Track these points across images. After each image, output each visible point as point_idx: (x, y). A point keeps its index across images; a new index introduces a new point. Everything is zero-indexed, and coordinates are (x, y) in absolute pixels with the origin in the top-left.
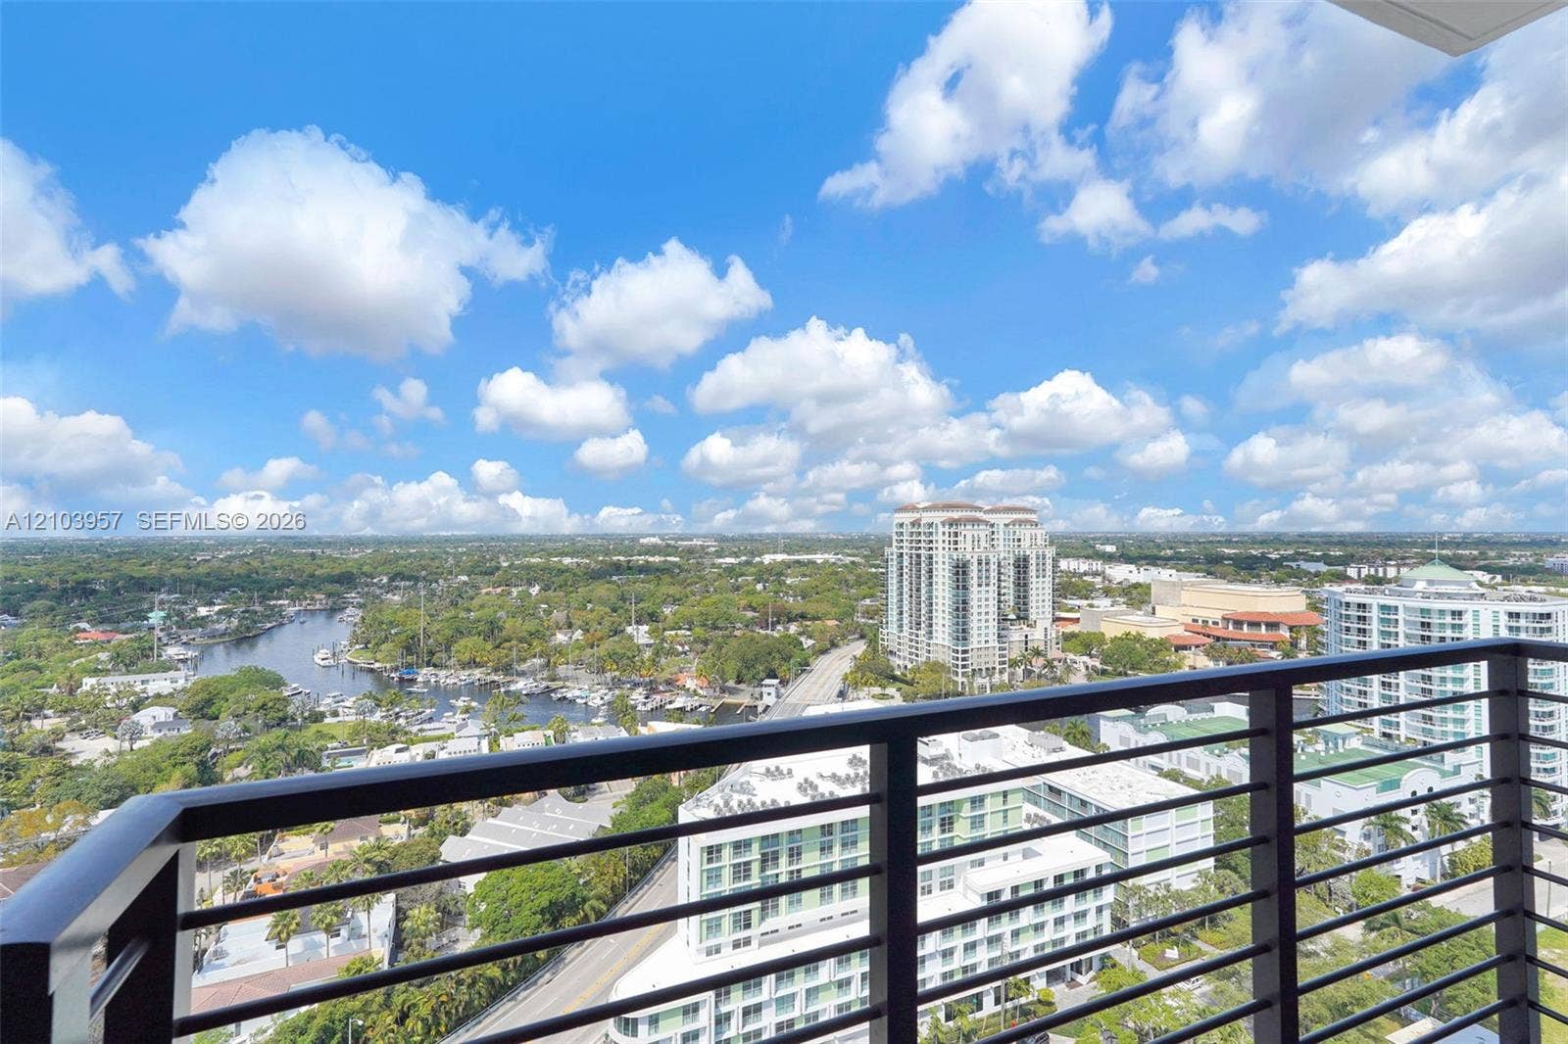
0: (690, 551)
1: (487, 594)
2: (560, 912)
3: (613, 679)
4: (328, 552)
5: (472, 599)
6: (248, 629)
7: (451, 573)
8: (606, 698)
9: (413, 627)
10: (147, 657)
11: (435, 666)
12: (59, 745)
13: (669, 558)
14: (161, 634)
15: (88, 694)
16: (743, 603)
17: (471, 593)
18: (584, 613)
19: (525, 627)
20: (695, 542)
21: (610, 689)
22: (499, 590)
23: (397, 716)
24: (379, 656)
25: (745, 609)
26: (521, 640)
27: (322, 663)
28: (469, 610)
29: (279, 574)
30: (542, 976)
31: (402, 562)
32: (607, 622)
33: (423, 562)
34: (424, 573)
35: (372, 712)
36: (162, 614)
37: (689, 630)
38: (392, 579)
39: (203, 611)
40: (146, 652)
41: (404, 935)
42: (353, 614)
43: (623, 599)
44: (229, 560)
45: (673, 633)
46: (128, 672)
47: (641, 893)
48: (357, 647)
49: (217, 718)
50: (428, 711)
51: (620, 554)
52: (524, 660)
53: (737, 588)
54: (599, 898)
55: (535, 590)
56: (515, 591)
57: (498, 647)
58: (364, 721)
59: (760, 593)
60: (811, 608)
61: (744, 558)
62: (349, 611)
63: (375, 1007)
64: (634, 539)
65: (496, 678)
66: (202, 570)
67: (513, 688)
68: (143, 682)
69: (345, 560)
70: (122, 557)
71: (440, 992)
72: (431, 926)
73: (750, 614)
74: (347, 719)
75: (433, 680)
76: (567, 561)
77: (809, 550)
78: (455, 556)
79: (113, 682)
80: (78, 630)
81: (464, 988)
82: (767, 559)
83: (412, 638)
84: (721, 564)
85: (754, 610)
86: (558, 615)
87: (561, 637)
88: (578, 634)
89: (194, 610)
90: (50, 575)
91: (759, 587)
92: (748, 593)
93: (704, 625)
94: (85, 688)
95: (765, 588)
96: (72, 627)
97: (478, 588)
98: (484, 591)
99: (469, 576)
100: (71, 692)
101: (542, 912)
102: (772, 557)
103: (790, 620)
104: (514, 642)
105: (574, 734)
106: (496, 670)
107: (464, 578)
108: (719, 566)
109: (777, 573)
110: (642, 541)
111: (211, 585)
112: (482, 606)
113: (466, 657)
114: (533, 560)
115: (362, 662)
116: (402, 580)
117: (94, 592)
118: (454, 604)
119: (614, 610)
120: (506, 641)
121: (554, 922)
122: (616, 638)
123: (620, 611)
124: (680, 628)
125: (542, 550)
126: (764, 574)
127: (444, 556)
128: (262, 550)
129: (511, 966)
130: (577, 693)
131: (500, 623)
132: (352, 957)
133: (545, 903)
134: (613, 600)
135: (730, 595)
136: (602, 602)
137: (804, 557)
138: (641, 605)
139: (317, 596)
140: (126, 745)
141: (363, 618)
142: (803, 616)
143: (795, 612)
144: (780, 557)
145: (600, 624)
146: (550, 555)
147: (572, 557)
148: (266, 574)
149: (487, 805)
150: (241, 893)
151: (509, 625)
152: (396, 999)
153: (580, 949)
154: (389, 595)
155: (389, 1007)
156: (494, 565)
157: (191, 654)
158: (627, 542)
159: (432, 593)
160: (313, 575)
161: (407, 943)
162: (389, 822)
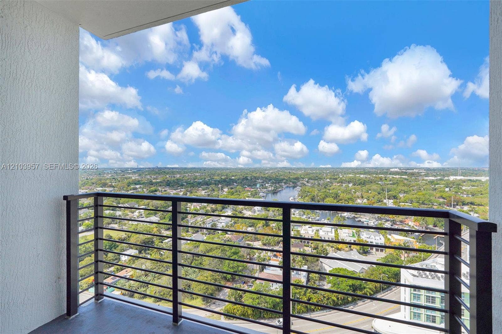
0: (413, 174)
1: (335, 185)
2: (356, 288)
3: (378, 217)
4: (293, 171)
5: (331, 186)
6: (276, 190)
7: (325, 178)
8: (375, 223)
9: (314, 193)
10: (257, 195)
12: (243, 212)
13: (402, 176)
14: (259, 190)
16: (438, 195)
17: (330, 185)
18: (367, 194)
19: (347, 196)
20: (415, 170)
21: (377, 220)
22: (339, 184)
23: (309, 218)
24: (305, 200)
25: (439, 198)
26: (345, 201)
27: (291, 201)
28: (330, 190)
29: (282, 177)
30: (350, 306)
31: (311, 175)
32: (376, 197)
33: (317, 175)
34: (317, 178)
35: (303, 215)
36: (259, 185)
37: (411, 203)
38: (309, 179)
39: (267, 185)
40: (256, 194)
41: (310, 278)
42: (298, 188)
43: (383, 190)
44: (272, 173)
45: (403, 204)
46: (254, 198)
47: (387, 293)
48: (300, 197)
49: (269, 211)
50: (317, 218)
51: (382, 174)
53: (435, 189)
54: (370, 289)
55: (350, 185)
56: (344, 185)
57: (338, 202)
58: (301, 218)
59: (447, 192)
60: (476, 200)
61: (439, 178)
62: (298, 187)
63: (302, 294)
64: (388, 169)
66: (266, 175)
67: (343, 215)
69: (297, 174)
70: (253, 171)
71: (319, 298)
72: (317, 278)
73: (441, 200)
74: (297, 216)
76: (362, 176)
77: (476, 175)
78: (326, 173)
79: (251, 199)
80: (245, 187)
81: (325, 299)
82: (452, 178)
83: (313, 196)
84: (427, 179)
85: (444, 198)
86: (358, 194)
87: (359, 201)
88: (365, 201)
89: (265, 185)
90: (241, 175)
91: (447, 189)
92: (441, 191)
93: (418, 202)
95: (450, 190)
96: (244, 187)
97: (332, 183)
98: (334, 184)
99: (330, 179)
101: (350, 286)
102: (455, 177)
103: (464, 204)
104: (343, 201)
105: (362, 233)
107: (328, 180)
108: (426, 180)
109: (458, 185)
110: (391, 170)
111: (267, 179)
112: (334, 189)
114: (350, 175)
115: (301, 202)
116: (311, 180)
117: (248, 179)
118: (325, 188)
119: (379, 194)
120: (340, 200)
121: (354, 291)
122: (380, 203)
123: (381, 194)
124: (407, 202)
125: (353, 172)
126: (448, 185)
127: (323, 173)
128: (279, 171)
129: (340, 299)
130: (365, 220)
131: (339, 194)
132: (296, 279)
133: (351, 284)
134: (379, 190)
135: (431, 192)
136: (374, 190)
137: (475, 178)
138: (389, 193)
139: (290, 183)
140: (253, 214)
141: (301, 190)
142: (472, 204)
143: (467, 201)
144: (459, 178)
145: (374, 198)
146: (356, 174)
147: (364, 175)
148: (279, 177)
149: (333, 249)
150: (273, 254)
151: (342, 195)
152: (307, 294)
153: (363, 303)
154: (308, 184)
155: (306, 295)
156: (337, 177)
157: (265, 195)
158: (385, 170)
159: (319, 184)
160: (289, 178)
161: (311, 280)
162: (306, 246)
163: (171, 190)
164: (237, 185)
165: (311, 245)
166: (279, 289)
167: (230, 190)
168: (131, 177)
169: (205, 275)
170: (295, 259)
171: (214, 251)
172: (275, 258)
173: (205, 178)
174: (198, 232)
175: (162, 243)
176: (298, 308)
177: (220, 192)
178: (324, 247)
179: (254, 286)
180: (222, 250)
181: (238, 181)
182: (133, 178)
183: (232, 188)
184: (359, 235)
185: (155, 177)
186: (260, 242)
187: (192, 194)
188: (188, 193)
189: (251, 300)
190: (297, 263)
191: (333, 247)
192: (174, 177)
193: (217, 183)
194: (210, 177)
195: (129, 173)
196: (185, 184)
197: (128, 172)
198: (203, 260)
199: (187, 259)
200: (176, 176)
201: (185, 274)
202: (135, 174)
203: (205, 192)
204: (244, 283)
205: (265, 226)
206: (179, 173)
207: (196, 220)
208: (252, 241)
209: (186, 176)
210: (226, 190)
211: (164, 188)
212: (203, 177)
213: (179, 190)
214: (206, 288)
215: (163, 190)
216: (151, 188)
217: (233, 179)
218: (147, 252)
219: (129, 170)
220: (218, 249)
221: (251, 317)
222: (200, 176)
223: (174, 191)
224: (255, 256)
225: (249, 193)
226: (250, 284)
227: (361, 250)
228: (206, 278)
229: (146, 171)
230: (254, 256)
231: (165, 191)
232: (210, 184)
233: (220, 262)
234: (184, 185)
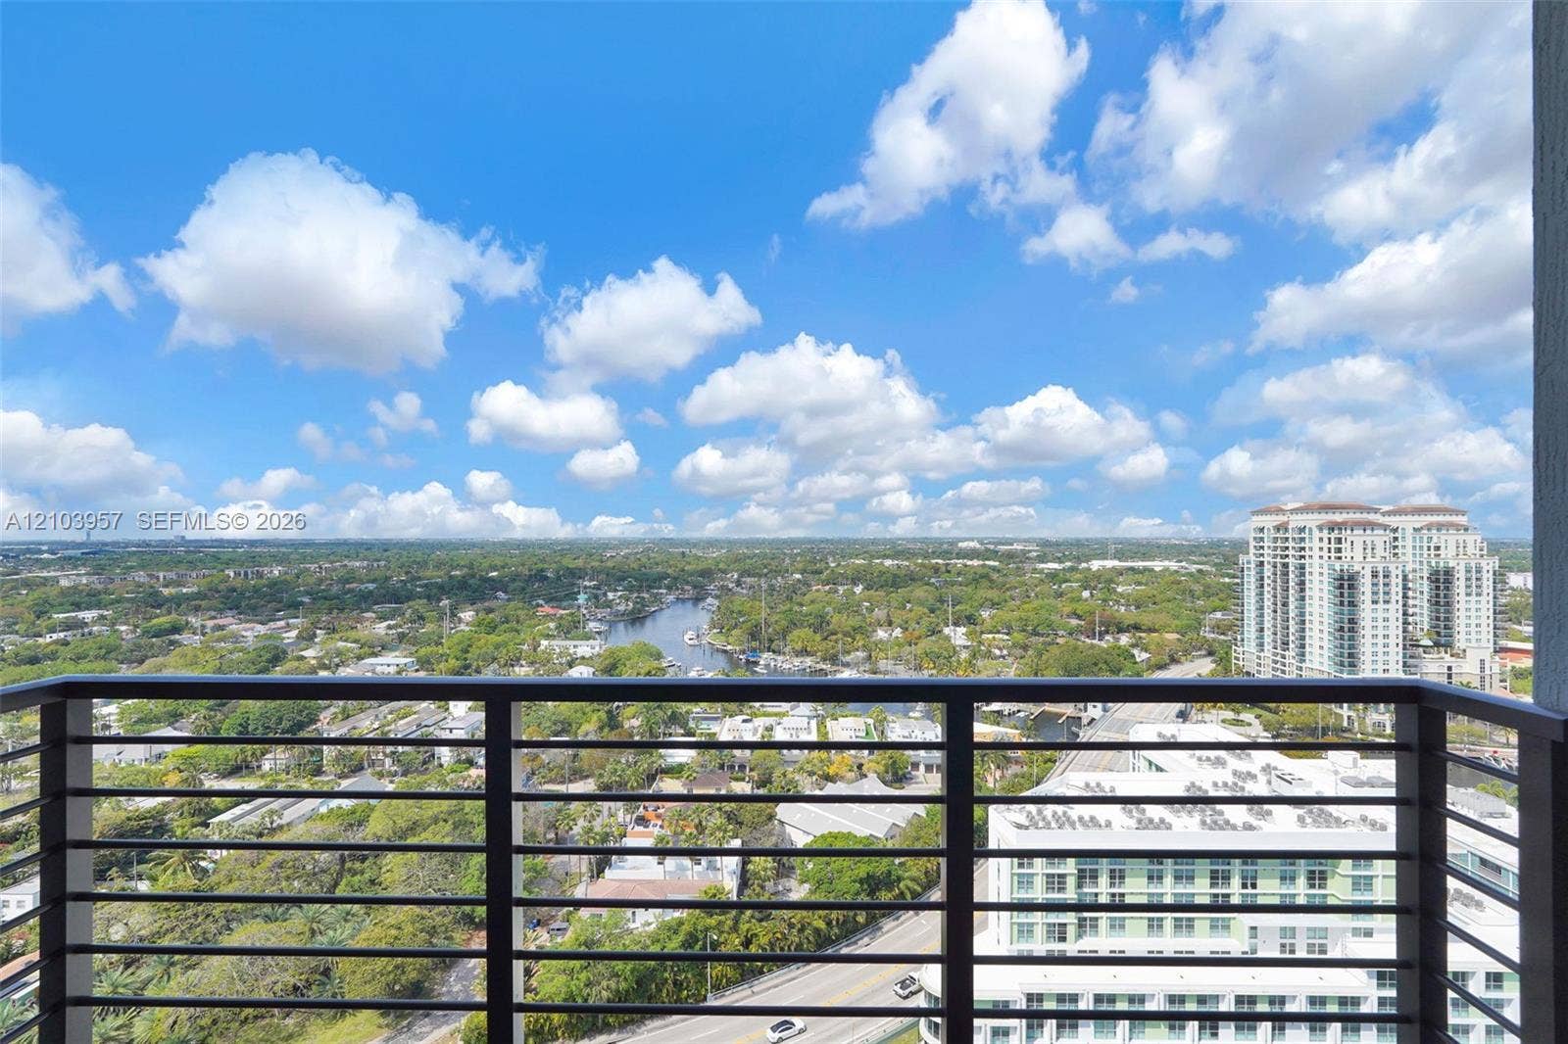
0: (1010, 556)
1: (818, 591)
2: (877, 885)
4: (694, 551)
5: (805, 594)
6: (640, 612)
7: (787, 571)
9: (757, 617)
10: (577, 628)
11: (774, 652)
13: (987, 562)
14: (585, 612)
15: (544, 652)
16: (1067, 610)
17: (804, 589)
18: (903, 613)
19: (850, 622)
20: (1015, 546)
22: (827, 588)
24: (731, 640)
25: (1068, 616)
26: (846, 634)
27: (690, 642)
28: (802, 605)
29: (660, 569)
30: (862, 938)
31: (749, 561)
32: (925, 622)
33: (765, 561)
34: (765, 570)
36: (586, 596)
37: (1007, 634)
38: (741, 576)
39: (611, 596)
40: (576, 625)
41: (748, 875)
42: (711, 604)
43: (942, 601)
44: (626, 557)
45: (990, 636)
46: (566, 638)
48: (715, 631)
51: (938, 557)
52: (849, 653)
53: (1061, 595)
54: (913, 879)
55: (859, 589)
56: (841, 589)
57: (826, 639)
59: (1086, 600)
60: (1145, 619)
61: (1068, 564)
62: (709, 600)
63: (726, 928)
64: (953, 543)
65: (824, 667)
66: (610, 564)
67: (838, 676)
68: (575, 647)
69: (706, 558)
70: (563, 553)
71: (776, 930)
72: (769, 873)
73: (1074, 622)
75: (772, 664)
76: (888, 563)
77: (1145, 557)
78: (791, 556)
79: (558, 644)
80: (538, 605)
81: (795, 931)
82: (1096, 565)
83: (756, 626)
84: (1043, 569)
85: (1079, 617)
86: (880, 614)
87: (881, 634)
88: (898, 632)
89: (605, 594)
90: (523, 565)
91: (1086, 594)
92: (1072, 600)
93: (1024, 631)
94: (542, 647)
95: (1092, 595)
96: (534, 603)
97: (809, 586)
98: (814, 588)
99: (802, 574)
100: (535, 650)
101: (861, 881)
102: (1101, 563)
103: (1121, 630)
104: (840, 636)
105: (891, 725)
106: (824, 660)
107: (798, 576)
108: (1041, 571)
109: (1107, 580)
110: (960, 544)
111: (616, 576)
112: (812, 602)
113: (799, 646)
114: (857, 562)
115: (718, 644)
116: (749, 576)
117: (546, 578)
118: (789, 599)
119: (932, 611)
120: (833, 634)
121: (872, 893)
122: (933, 638)
123: (938, 612)
124: (999, 632)
125: (866, 552)
126: (1090, 581)
127: (782, 556)
128: (649, 549)
129: (834, 923)
131: (828, 618)
132: (709, 884)
133: (863, 875)
134: (931, 601)
135: (1052, 601)
136: (921, 604)
137: (1140, 564)
138: (957, 608)
139: (686, 587)
141: (719, 607)
142: (1137, 627)
143: (1127, 622)
144: (1110, 563)
145: (918, 623)
146: (873, 557)
147: (893, 559)
148: (651, 568)
149: (814, 778)
150: (635, 816)
151: (836, 620)
152: (741, 926)
153: (896, 923)
154: (739, 589)
155: (737, 931)
156: (823, 565)
157: (603, 628)
158: (945, 546)
159: (772, 588)
160: (683, 570)
161: (750, 882)
162: (737, 780)
163: (248, 625)
164: (509, 600)
165: (753, 773)
166: (654, 926)
167: (482, 615)
168: (56, 580)
169: (391, 921)
170: (704, 823)
171: (425, 830)
172: (641, 828)
173: (388, 579)
174: (362, 768)
175: (207, 826)
176: (714, 975)
177: (446, 623)
178: (790, 776)
179: (571, 928)
180: (454, 823)
181: (512, 586)
182: (64, 583)
183: (490, 611)
184: (883, 732)
185: (172, 575)
186: (590, 780)
187: (337, 636)
188: (318, 631)
189: (563, 978)
190: (712, 835)
191: (814, 774)
192: (260, 575)
193: (435, 591)
194: (407, 573)
195: (46, 565)
196: (306, 600)
197: (37, 560)
198: (383, 870)
199: (315, 874)
200: (266, 570)
201: (307, 929)
202: (75, 567)
203: (389, 627)
204: (539, 923)
205: (606, 730)
206: (281, 560)
207: (354, 728)
208: (563, 783)
209: (308, 570)
210: (467, 615)
211: (214, 618)
212: (377, 574)
213: (282, 623)
214: (397, 967)
215: (210, 623)
216: (155, 621)
217: (492, 579)
218: (136, 869)
219: (41, 552)
220: (441, 823)
221: (563, 1034)
222: (369, 568)
223: (259, 627)
224: (576, 830)
225: (552, 625)
226: (555, 926)
227: (887, 772)
228: (394, 932)
229: (134, 553)
230: (571, 829)
231: (221, 628)
232: (409, 599)
233: (447, 867)
234: (302, 603)
